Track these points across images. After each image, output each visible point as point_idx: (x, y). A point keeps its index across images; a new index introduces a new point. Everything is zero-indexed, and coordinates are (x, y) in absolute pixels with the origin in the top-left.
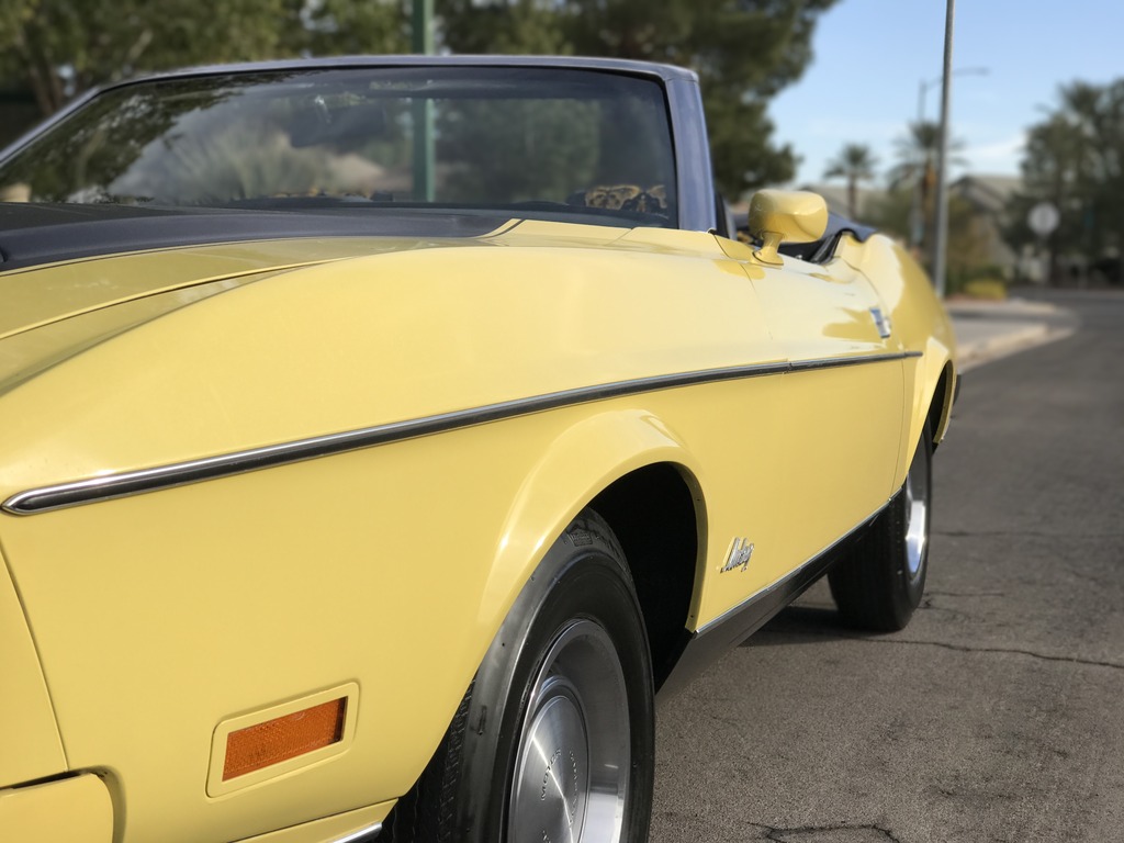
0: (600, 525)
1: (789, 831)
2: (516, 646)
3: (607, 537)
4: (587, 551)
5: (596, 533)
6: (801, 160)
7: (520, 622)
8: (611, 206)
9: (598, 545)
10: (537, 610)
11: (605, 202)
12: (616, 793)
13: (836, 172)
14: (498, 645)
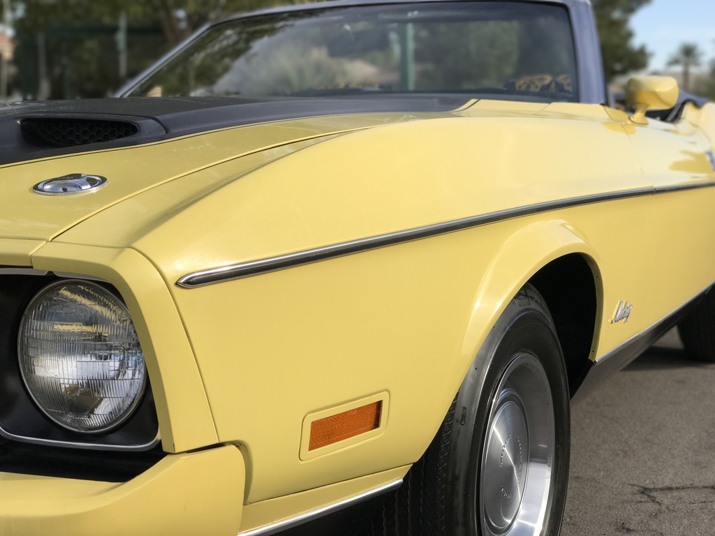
0: (534, 293)
1: (655, 489)
2: (484, 369)
3: (539, 301)
4: (527, 310)
5: (532, 298)
6: (652, 55)
7: (486, 355)
8: (533, 89)
9: (533, 305)
10: (497, 346)
11: (528, 87)
12: (546, 463)
13: (674, 62)
14: (473, 369)
